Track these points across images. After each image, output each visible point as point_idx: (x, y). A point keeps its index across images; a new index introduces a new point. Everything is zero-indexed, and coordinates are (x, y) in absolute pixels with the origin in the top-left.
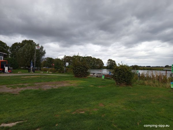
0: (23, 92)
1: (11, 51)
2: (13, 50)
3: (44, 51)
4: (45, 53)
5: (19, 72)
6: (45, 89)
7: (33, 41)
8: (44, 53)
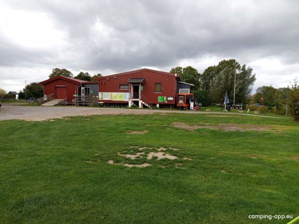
0: (198, 130)
1: (203, 80)
2: (205, 78)
3: (254, 76)
4: (255, 80)
5: (207, 110)
6: (227, 131)
7: (234, 60)
8: (253, 79)
